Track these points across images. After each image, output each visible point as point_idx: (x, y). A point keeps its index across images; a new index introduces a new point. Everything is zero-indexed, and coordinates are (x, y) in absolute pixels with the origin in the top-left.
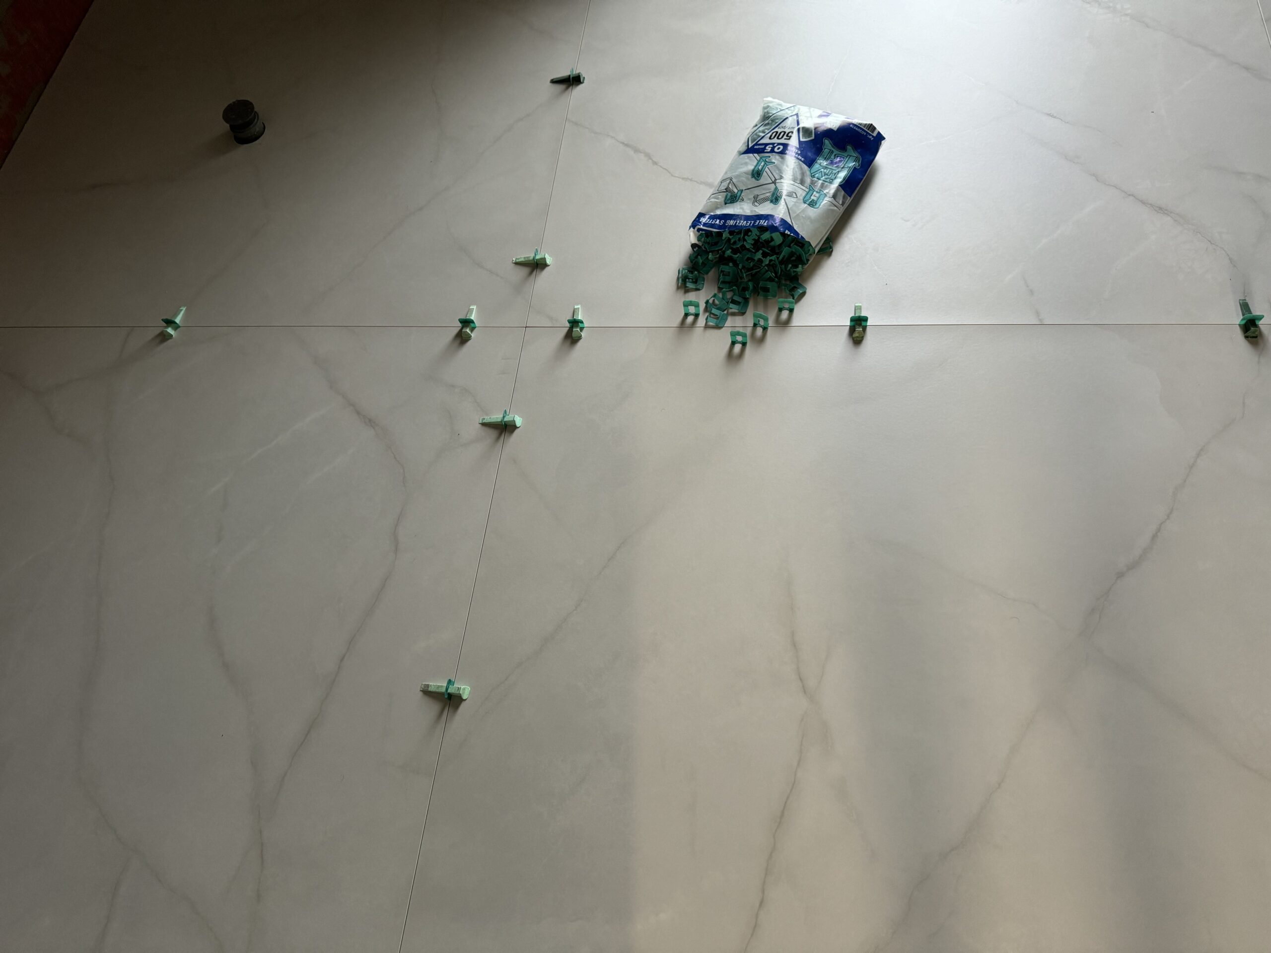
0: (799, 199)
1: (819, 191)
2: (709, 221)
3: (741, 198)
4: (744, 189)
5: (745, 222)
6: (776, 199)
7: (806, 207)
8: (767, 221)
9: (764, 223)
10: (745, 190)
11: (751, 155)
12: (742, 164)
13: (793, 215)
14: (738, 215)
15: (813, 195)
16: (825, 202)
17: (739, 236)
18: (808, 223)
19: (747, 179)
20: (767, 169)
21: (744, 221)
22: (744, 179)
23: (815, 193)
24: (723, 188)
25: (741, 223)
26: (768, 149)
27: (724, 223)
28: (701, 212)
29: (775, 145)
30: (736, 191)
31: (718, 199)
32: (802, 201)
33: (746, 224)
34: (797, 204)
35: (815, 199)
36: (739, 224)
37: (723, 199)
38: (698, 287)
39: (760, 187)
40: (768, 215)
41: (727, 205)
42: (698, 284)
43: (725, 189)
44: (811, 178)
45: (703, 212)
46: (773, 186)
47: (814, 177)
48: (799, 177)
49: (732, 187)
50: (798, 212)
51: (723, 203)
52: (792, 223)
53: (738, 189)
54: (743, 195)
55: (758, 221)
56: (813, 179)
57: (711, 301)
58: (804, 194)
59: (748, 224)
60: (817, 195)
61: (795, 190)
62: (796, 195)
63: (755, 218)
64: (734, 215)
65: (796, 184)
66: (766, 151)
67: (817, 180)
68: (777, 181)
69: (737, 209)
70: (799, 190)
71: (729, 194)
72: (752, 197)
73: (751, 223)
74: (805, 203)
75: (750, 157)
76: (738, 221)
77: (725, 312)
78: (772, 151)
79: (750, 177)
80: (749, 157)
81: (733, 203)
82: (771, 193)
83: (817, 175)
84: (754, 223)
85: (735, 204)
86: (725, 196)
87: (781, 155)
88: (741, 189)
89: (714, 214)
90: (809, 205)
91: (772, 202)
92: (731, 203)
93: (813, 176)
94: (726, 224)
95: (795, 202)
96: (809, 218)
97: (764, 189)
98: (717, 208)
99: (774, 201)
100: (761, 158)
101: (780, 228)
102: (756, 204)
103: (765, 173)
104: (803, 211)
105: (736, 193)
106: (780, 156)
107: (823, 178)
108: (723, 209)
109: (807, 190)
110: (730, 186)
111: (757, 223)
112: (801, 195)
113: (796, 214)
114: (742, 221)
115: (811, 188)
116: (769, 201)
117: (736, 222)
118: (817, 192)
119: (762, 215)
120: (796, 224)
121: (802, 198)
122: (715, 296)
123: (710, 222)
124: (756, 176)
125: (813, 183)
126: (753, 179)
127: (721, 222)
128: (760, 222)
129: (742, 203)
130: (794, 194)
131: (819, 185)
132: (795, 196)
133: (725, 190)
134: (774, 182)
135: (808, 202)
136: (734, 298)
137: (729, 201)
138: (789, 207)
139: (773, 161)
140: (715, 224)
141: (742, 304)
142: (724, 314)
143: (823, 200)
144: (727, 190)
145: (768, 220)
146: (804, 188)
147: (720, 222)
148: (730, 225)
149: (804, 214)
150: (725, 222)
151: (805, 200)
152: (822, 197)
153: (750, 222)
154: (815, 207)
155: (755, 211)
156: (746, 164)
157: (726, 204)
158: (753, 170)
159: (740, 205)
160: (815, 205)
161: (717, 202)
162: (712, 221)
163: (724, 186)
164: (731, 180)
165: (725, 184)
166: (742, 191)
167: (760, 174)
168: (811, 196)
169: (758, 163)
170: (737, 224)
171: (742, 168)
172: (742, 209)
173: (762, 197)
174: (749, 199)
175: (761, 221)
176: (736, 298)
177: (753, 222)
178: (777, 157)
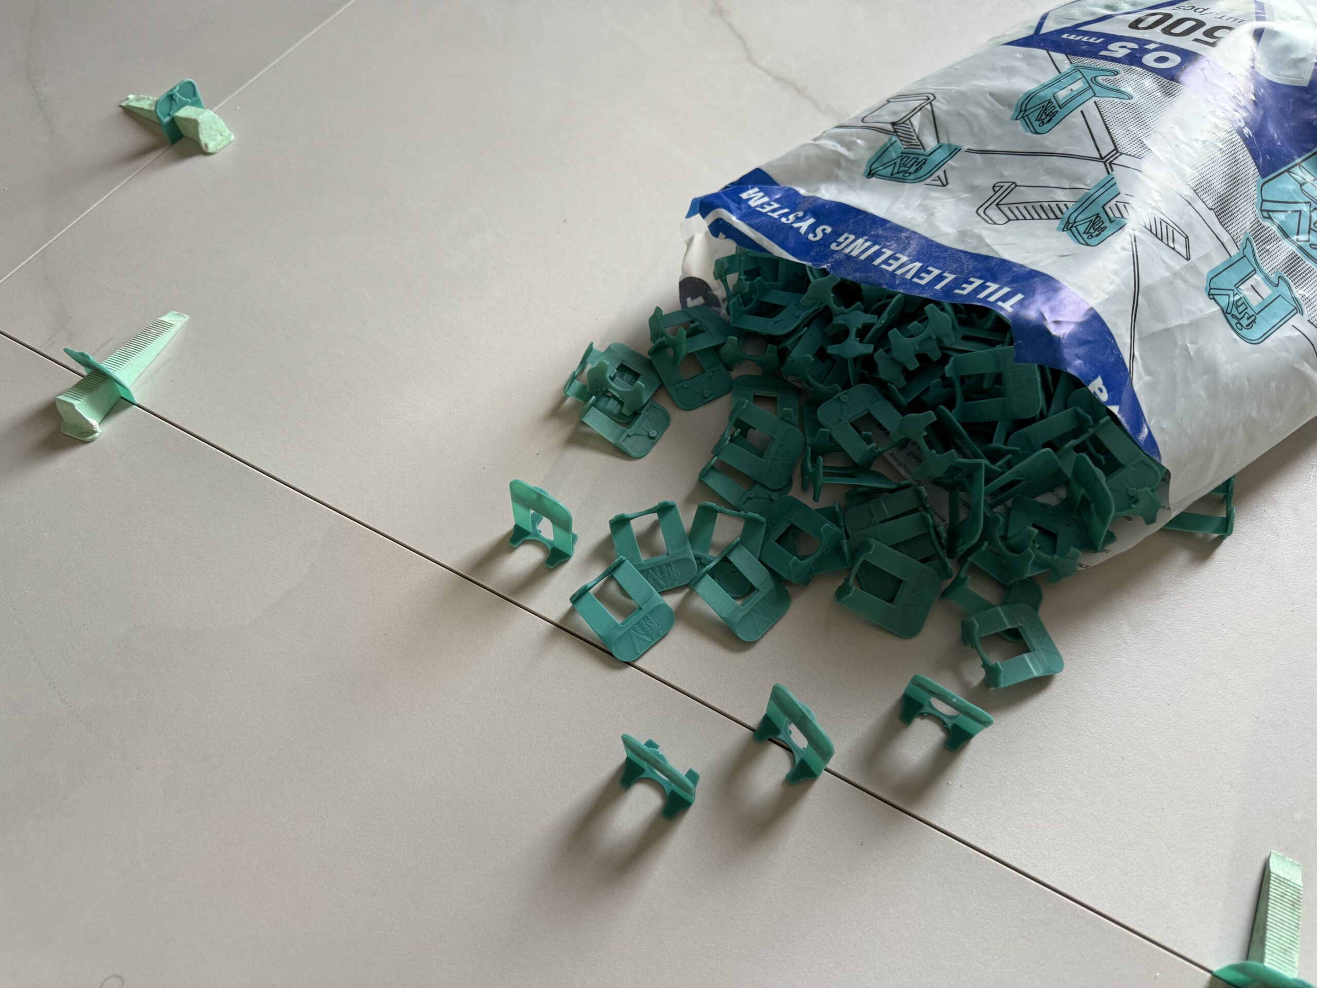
0: (1194, 270)
1: (1274, 278)
2: (774, 211)
3: (940, 173)
4: (965, 148)
5: (918, 265)
6: (1093, 224)
7: (1211, 317)
8: (1019, 297)
9: (1004, 298)
10: (969, 151)
11: (1042, 53)
12: (993, 69)
13: (1148, 324)
14: (899, 229)
15: (1251, 282)
16: (1286, 332)
17: (868, 318)
18: (1199, 388)
19: (996, 118)
20: (1089, 107)
21: (912, 262)
22: (980, 112)
23: (1258, 277)
24: (886, 118)
25: (896, 264)
26: (1118, 50)
27: (827, 240)
28: (764, 169)
29: (1151, 46)
30: (930, 142)
31: (849, 145)
32: (1204, 283)
33: (917, 275)
34: (1179, 284)
35: (1254, 301)
36: (886, 262)
37: (868, 155)
38: (626, 445)
39: (1038, 159)
40: (1034, 274)
41: (873, 179)
42: (630, 431)
43: (893, 124)
44: (1258, 211)
45: (770, 172)
46: (1097, 171)
47: (1270, 218)
48: (1219, 186)
49: (921, 126)
50: (1174, 322)
51: (864, 168)
52: (1132, 356)
53: (944, 140)
54: (952, 168)
55: (978, 282)
56: (1267, 223)
57: (638, 526)
58: (1219, 259)
59: (928, 278)
60: (1266, 291)
61: (1190, 225)
62: (1188, 247)
63: (970, 265)
64: (883, 222)
65: (1199, 205)
66: (1103, 53)
67: (1279, 234)
68: (1122, 160)
69: (908, 207)
70: (1205, 233)
71: (900, 146)
72: (985, 181)
73: (940, 278)
74: (1211, 296)
75: (1035, 57)
76: (888, 253)
77: (672, 601)
78: (1133, 59)
79: (1009, 113)
80: (1027, 58)
81: (903, 180)
82: (1080, 195)
83: (1281, 217)
84: (956, 284)
85: (908, 186)
86: (879, 145)
87: (1165, 81)
88: (955, 141)
89: (810, 194)
90: (1225, 313)
91: (1069, 226)
92: (892, 177)
93: (1268, 214)
94: (833, 246)
95: (1176, 275)
96: (1211, 369)
97: (1054, 172)
98: (830, 178)
99: (1082, 229)
100: (1077, 69)
101: (1068, 353)
102: (993, 213)
103: (1075, 118)
104: (1196, 325)
105: (929, 149)
106: (1162, 86)
107: (1303, 237)
108: (851, 188)
109: (1234, 251)
110: (916, 121)
111: (969, 288)
112: (1206, 258)
113: (1159, 327)
114: (904, 259)
115: (1248, 252)
116: (1057, 223)
117: (878, 254)
118: (1267, 278)
119: (1004, 264)
120: (1149, 372)
121: (1205, 270)
122: (664, 509)
123: (775, 215)
124: (1033, 117)
125: (1258, 235)
126: (1019, 126)
127: (819, 231)
128: (983, 287)
129: (936, 194)
130: (1180, 239)
131: (1283, 256)
132: (1183, 251)
133: (890, 127)
134: (1108, 161)
135: (1224, 301)
136: (733, 558)
137: (890, 170)
138: (1144, 280)
139: (1128, 89)
140: (790, 227)
141: (755, 598)
142: (664, 606)
143: (1284, 321)
144: (897, 127)
145: (1029, 293)
146: (1225, 238)
147: (812, 229)
148: (848, 257)
149: (1193, 342)
150: (836, 234)
151: (1217, 282)
152: (1281, 308)
153: (936, 272)
154: (1244, 332)
155: (980, 238)
156: (1011, 71)
157: (870, 174)
158: (1030, 96)
159: (926, 197)
160: (1249, 326)
161: (840, 155)
162: (786, 215)
163: (895, 113)
164: (929, 101)
165: (901, 110)
166: (954, 151)
167: (1051, 116)
168: (1243, 281)
169: (1057, 80)
170: (877, 262)
171: (986, 78)
172: (929, 212)
173: (1032, 195)
174: (972, 189)
175: (993, 286)
176: (744, 561)
177: (950, 277)
178: (1149, 82)
